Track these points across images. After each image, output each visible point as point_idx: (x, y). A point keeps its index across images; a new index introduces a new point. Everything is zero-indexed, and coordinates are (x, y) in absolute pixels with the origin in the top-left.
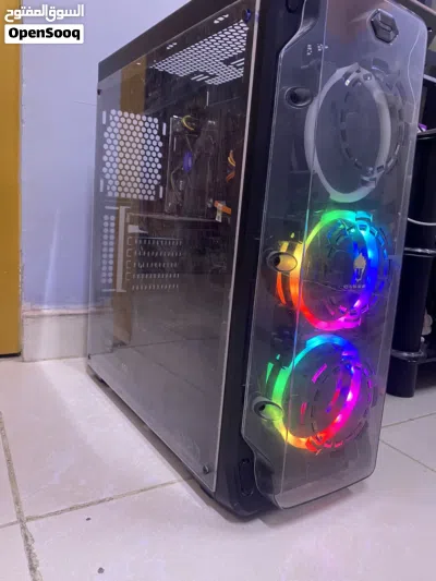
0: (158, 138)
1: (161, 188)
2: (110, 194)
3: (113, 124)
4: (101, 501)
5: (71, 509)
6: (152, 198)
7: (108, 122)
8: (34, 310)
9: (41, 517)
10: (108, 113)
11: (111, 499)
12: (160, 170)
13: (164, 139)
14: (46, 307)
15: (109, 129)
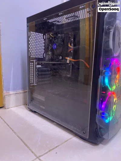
0: (43, 40)
1: (45, 54)
2: (31, 57)
3: (31, 36)
4: (56, 147)
5: (49, 151)
6: (42, 57)
7: (30, 35)
8: (7, 93)
9: (43, 155)
10: (30, 33)
11: (59, 146)
12: (44, 49)
13: (45, 40)
14: (11, 91)
15: (30, 37)
